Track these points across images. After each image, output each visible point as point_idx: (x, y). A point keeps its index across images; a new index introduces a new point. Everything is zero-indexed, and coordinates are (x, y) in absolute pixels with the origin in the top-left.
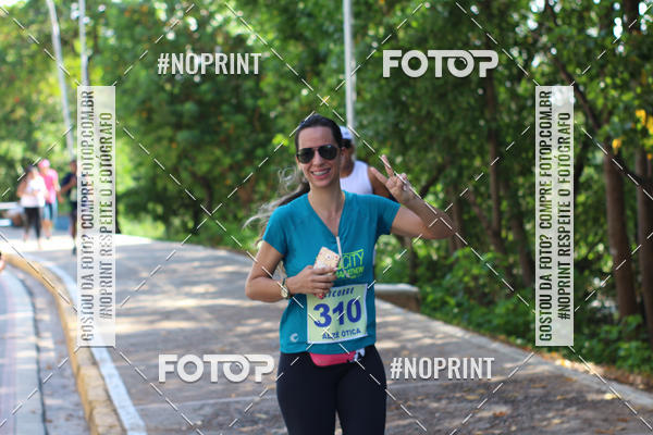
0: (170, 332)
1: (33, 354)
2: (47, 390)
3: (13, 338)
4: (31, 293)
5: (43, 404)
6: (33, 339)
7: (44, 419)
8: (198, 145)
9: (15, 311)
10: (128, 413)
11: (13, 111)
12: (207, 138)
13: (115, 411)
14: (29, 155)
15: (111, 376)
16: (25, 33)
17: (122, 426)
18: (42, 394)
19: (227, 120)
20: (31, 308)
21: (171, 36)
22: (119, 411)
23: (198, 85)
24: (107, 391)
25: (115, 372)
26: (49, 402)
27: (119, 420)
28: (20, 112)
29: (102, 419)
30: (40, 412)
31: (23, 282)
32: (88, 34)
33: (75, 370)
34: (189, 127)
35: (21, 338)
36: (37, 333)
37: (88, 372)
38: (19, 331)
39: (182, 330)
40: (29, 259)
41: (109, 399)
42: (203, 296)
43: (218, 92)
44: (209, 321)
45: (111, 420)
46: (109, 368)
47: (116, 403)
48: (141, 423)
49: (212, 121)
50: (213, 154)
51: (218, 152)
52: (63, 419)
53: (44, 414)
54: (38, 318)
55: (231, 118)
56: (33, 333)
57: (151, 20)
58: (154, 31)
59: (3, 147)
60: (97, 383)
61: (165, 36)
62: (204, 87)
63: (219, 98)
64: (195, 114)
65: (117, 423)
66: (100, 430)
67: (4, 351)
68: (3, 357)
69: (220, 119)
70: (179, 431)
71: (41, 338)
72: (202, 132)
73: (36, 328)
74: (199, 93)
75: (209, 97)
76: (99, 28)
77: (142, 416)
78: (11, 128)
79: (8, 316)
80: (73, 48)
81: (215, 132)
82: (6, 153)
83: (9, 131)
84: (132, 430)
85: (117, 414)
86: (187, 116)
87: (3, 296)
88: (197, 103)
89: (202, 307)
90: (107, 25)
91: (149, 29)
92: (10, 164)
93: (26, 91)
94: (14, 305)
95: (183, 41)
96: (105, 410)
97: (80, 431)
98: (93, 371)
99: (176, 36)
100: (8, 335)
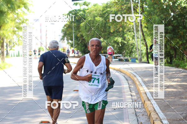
0: (169, 92)
1: (131, 97)
3: (124, 92)
4: (127, 80)
5: (135, 111)
6: (130, 93)
7: (136, 116)
8: (172, 38)
9: (124, 85)
10: (161, 115)
11: (119, 29)
12: (175, 36)
13: (157, 114)
14: (123, 41)
15: (154, 104)
16: (123, 7)
17: (160, 118)
19: (181, 31)
20: (128, 84)
21: (165, 7)
22: (158, 114)
23: (172, 21)
24: (154, 108)
25: (155, 103)
26: (137, 110)
27: (159, 116)
28: (121, 29)
29: (154, 116)
31: (124, 76)
32: (141, 7)
33: (143, 102)
34: (170, 33)
35: (126, 92)
36: (131, 91)
37: (147, 102)
38: (125, 90)
39: (173, 91)
40: (126, 70)
41: (155, 110)
42: (177, 81)
43: (178, 23)
44: (180, 89)
45: (156, 116)
46: (153, 102)
47: (157, 112)
48: (165, 118)
49: (177, 31)
50: (176, 40)
51: (178, 40)
52: (141, 116)
53: (136, 114)
54: (130, 86)
55: (182, 30)
56: (129, 91)
57: (159, 2)
58: (160, 6)
59: (116, 39)
60: (151, 106)
61: (163, 7)
62: (174, 21)
63: (179, 25)
64: (172, 29)
65: (158, 117)
66: (154, 119)
67: (122, 96)
68: (122, 97)
69: (179, 30)
70: (177, 120)
71: (132, 92)
72: (174, 34)
73: (130, 89)
74: (173, 23)
75: (176, 24)
76: (144, 5)
77: (165, 116)
78: (118, 33)
79: (122, 86)
80: (136, 11)
81: (177, 34)
82: (117, 40)
83: (117, 35)
84: (163, 119)
85: (158, 115)
86: (169, 30)
87: (120, 80)
88: (172, 26)
89: (177, 85)
90: (146, 4)
91: (158, 5)
92: (118, 43)
93: (123, 23)
94: (123, 83)
95: (168, 8)
96: (154, 113)
97: (147, 119)
98: (149, 102)
99: (166, 7)
100: (123, 91)
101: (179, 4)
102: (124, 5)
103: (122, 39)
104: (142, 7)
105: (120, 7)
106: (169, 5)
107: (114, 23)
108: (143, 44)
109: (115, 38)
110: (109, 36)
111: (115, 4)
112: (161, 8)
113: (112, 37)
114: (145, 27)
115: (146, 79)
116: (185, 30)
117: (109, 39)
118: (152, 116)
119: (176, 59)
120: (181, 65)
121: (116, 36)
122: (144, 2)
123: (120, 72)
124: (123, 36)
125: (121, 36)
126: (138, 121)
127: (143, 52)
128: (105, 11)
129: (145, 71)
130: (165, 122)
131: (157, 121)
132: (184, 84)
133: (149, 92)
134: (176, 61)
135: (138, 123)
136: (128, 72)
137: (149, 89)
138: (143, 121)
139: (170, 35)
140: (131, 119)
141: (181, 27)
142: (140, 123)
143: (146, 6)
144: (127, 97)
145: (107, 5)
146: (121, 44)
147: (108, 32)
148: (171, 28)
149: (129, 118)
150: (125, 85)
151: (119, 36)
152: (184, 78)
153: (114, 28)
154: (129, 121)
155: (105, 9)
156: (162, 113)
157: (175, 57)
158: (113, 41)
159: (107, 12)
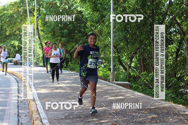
0: (57, 93)
1: (17, 98)
2: (20, 108)
3: (12, 94)
4: (18, 82)
5: (18, 112)
6: (17, 94)
7: (18, 116)
8: (68, 42)
10: (43, 114)
11: (15, 32)
12: (71, 40)
14: (20, 45)
15: (39, 104)
17: (41, 118)
18: (18, 109)
19: (76, 35)
20: (17, 86)
23: (68, 25)
24: (37, 108)
26: (20, 111)
28: (17, 32)
30: (17, 114)
31: (16, 79)
32: (37, 10)
33: (29, 103)
37: (32, 103)
38: (13, 92)
39: (61, 92)
40: (18, 73)
41: (38, 110)
42: (68, 83)
43: (74, 27)
44: (69, 90)
45: (38, 116)
46: (38, 102)
47: (40, 112)
48: (47, 117)
49: (72, 35)
50: (72, 44)
51: (74, 44)
52: (24, 116)
53: (18, 114)
54: (19, 88)
55: (78, 34)
56: (17, 92)
57: (55, 6)
58: (56, 9)
59: (13, 42)
60: (35, 106)
61: (59, 10)
62: (70, 25)
63: (74, 29)
64: (67, 33)
65: (39, 117)
66: (34, 119)
67: (8, 97)
68: (8, 99)
69: (75, 34)
70: (57, 120)
71: (20, 94)
72: (69, 38)
73: (18, 91)
74: (68, 27)
75: (71, 28)
76: (41, 8)
77: (47, 115)
78: (15, 37)
79: (11, 88)
80: (33, 14)
81: (73, 38)
82: (14, 44)
83: (14, 38)
84: (44, 119)
85: (39, 115)
86: (65, 33)
87: (10, 82)
88: (68, 30)
89: (67, 86)
90: (43, 7)
91: (55, 8)
92: (14, 47)
93: (19, 26)
94: (13, 85)
95: (64, 12)
96: (36, 113)
97: (29, 120)
98: (34, 103)
99: (62, 10)
100: (10, 93)
101: (75, 8)
102: (20, 7)
103: (18, 43)
104: (39, 10)
105: (16, 9)
106: (65, 8)
107: (9, 26)
108: (40, 48)
109: (11, 42)
110: (6, 39)
111: (11, 6)
112: (57, 12)
113: (8, 41)
114: (42, 31)
115: (37, 81)
116: (80, 34)
117: (5, 42)
118: (34, 116)
119: (71, 63)
120: (76, 69)
121: (12, 40)
122: (41, 5)
123: (12, 75)
124: (20, 40)
125: (17, 40)
126: (19, 121)
127: (40, 56)
128: (2, 14)
129: (37, 74)
130: (45, 121)
131: (37, 121)
132: (73, 86)
133: (37, 93)
134: (71, 64)
135: (18, 124)
136: (20, 74)
137: (37, 90)
138: (23, 122)
139: (66, 38)
140: (11, 120)
141: (76, 31)
142: (20, 123)
143: (43, 10)
144: (12, 98)
145: (4, 8)
146: (18, 48)
147: (5, 36)
148: (66, 31)
149: (9, 119)
150: (14, 87)
151: (16, 40)
152: (75, 80)
153: (10, 31)
154: (9, 122)
155: (2, 11)
156: (44, 113)
157: (71, 61)
158: (9, 44)
159: (4, 15)
